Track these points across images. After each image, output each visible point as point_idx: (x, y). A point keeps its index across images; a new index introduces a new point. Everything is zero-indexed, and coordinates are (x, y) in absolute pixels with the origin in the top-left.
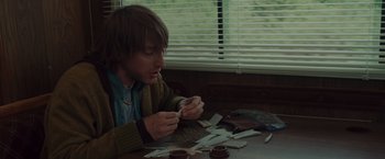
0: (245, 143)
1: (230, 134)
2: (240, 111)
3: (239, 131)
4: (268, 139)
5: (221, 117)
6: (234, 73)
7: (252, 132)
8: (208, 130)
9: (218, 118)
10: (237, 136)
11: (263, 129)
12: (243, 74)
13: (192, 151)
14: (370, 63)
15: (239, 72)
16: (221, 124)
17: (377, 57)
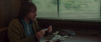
0: (65, 39)
1: (61, 36)
2: (64, 30)
3: (63, 36)
4: (71, 38)
5: (58, 32)
6: (62, 20)
7: (67, 36)
8: (55, 35)
9: (57, 32)
10: (63, 37)
11: (69, 35)
12: (64, 21)
13: (51, 41)
14: (98, 18)
15: (63, 20)
16: (58, 34)
17: (100, 16)
